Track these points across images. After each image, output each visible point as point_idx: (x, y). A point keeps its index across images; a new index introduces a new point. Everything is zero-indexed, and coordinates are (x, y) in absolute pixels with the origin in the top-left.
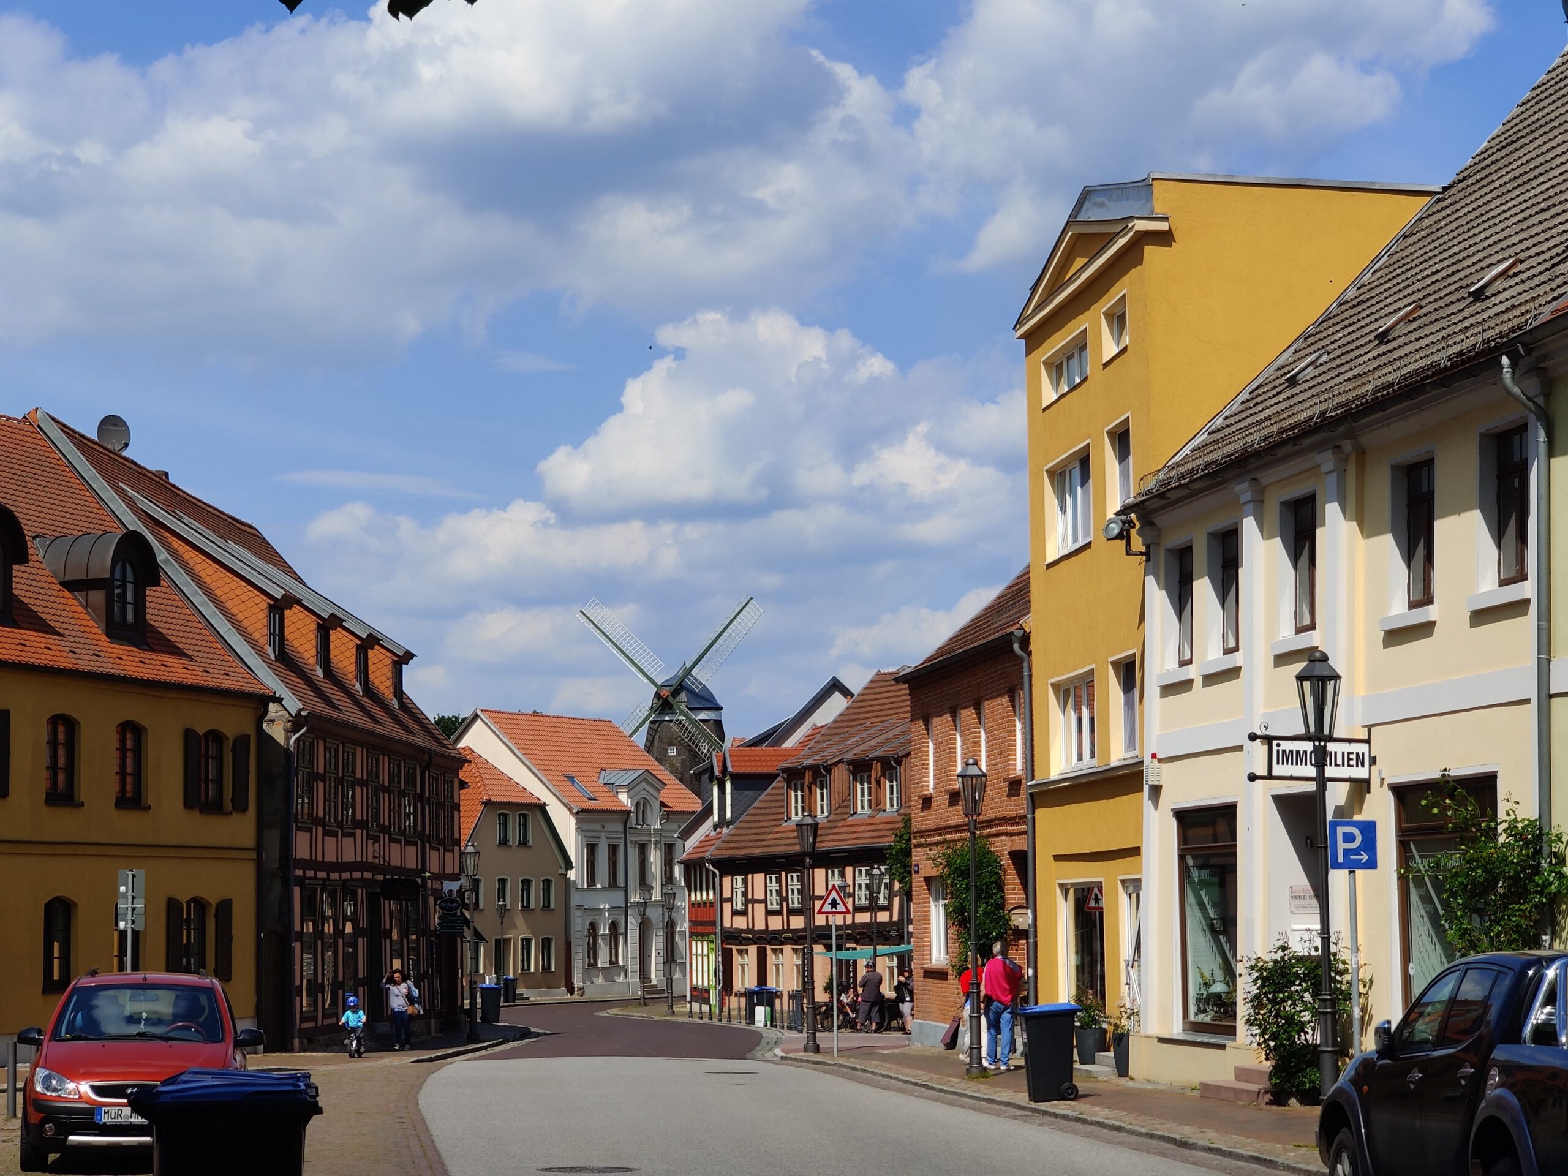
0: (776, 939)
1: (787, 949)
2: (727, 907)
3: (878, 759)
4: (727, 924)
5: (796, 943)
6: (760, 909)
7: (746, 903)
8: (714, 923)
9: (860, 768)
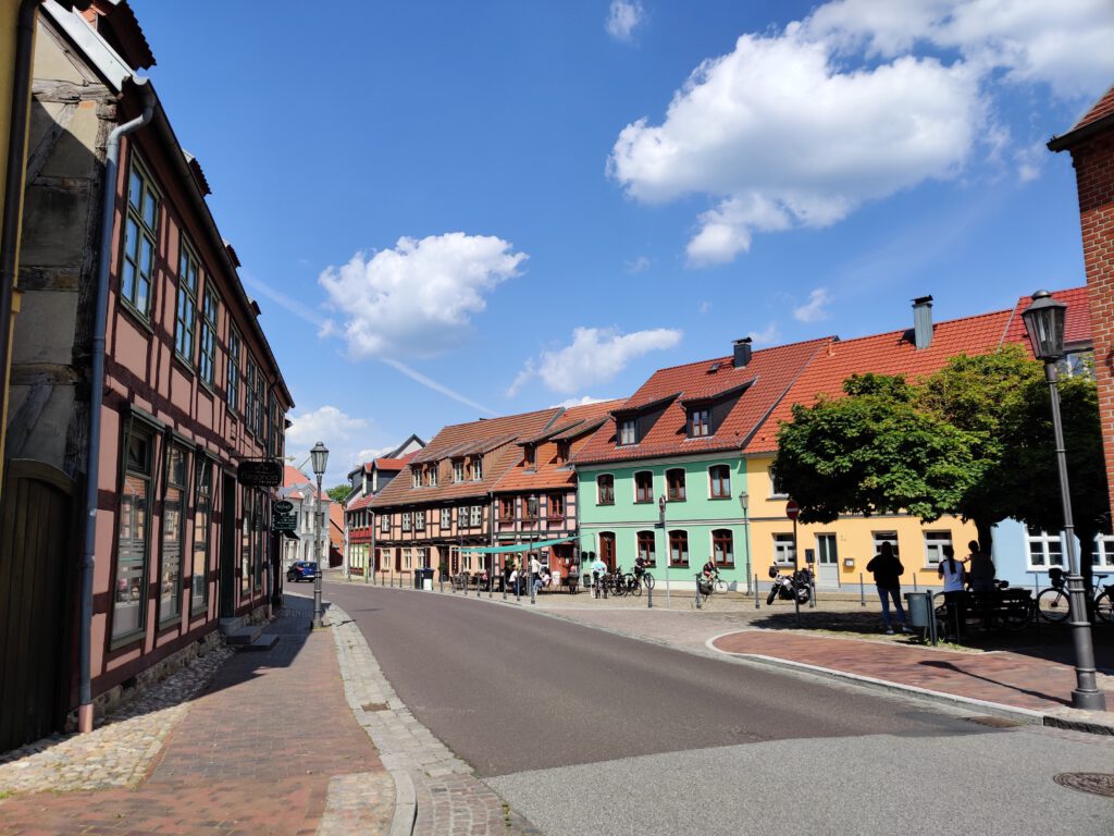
0: (407, 544)
1: (414, 549)
2: (378, 530)
3: (468, 455)
4: (378, 538)
5: (419, 546)
6: (398, 531)
7: (390, 527)
8: (370, 538)
9: (457, 461)
